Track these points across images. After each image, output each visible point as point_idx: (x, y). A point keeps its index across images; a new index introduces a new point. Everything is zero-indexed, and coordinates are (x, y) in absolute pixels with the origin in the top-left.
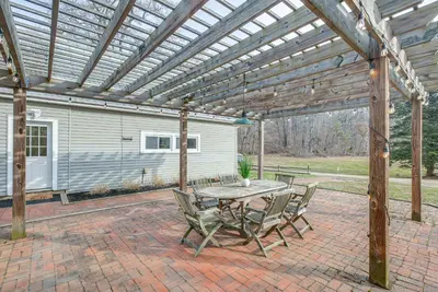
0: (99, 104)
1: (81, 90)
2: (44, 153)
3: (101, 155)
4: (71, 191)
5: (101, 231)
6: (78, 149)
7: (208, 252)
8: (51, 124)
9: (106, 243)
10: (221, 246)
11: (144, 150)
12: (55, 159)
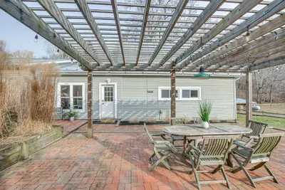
0: (122, 73)
1: (112, 67)
2: (112, 100)
3: (137, 101)
4: (123, 120)
5: (119, 143)
6: (125, 99)
7: (160, 170)
8: (114, 85)
9: (115, 149)
10: (171, 169)
11: (160, 98)
12: (116, 103)
